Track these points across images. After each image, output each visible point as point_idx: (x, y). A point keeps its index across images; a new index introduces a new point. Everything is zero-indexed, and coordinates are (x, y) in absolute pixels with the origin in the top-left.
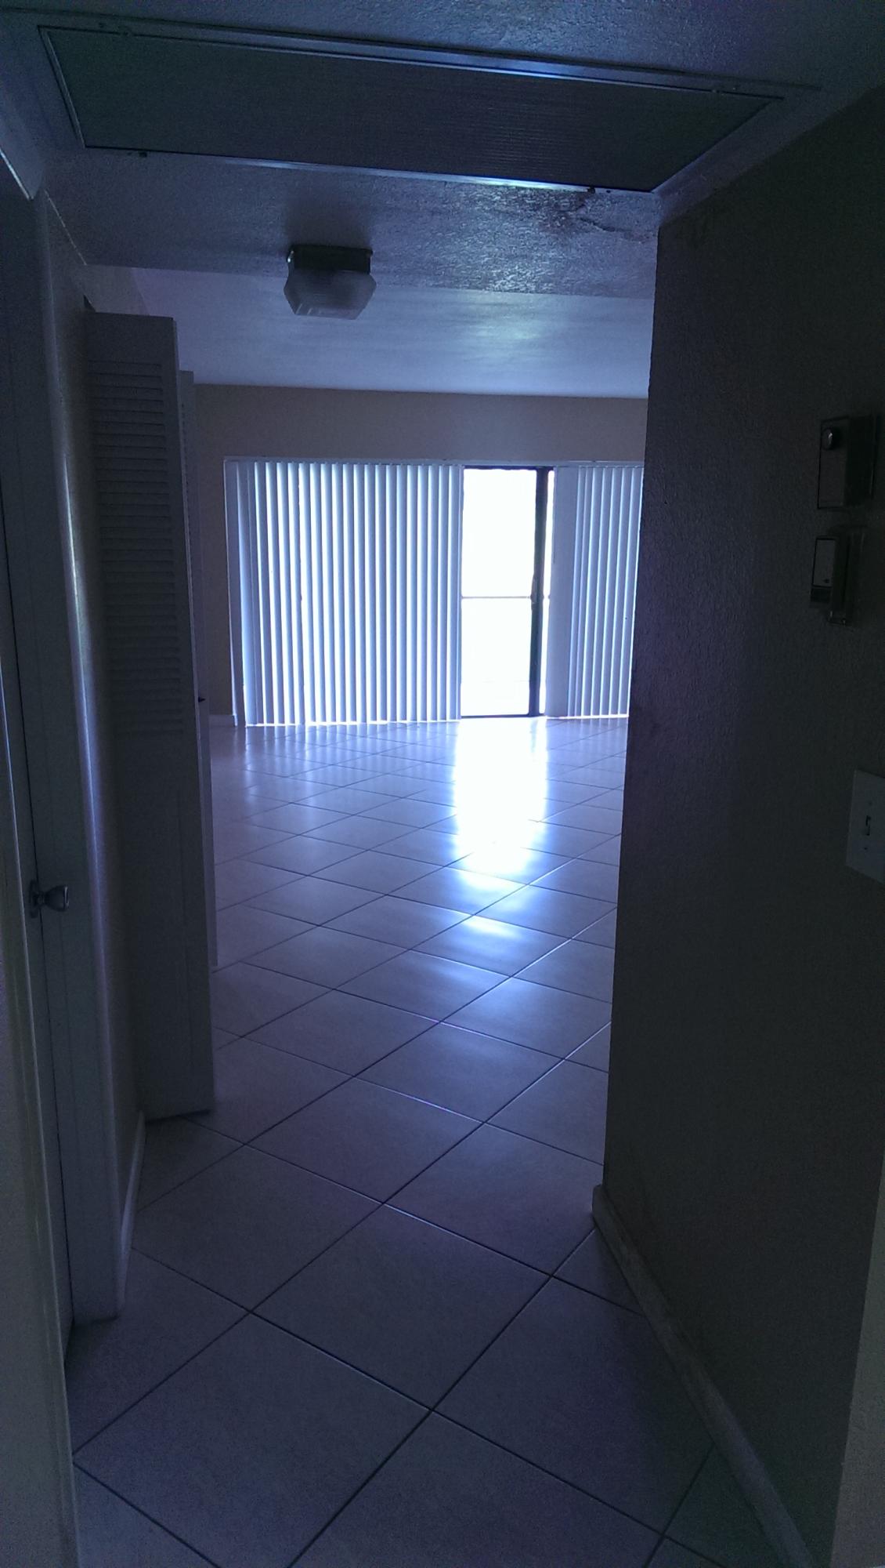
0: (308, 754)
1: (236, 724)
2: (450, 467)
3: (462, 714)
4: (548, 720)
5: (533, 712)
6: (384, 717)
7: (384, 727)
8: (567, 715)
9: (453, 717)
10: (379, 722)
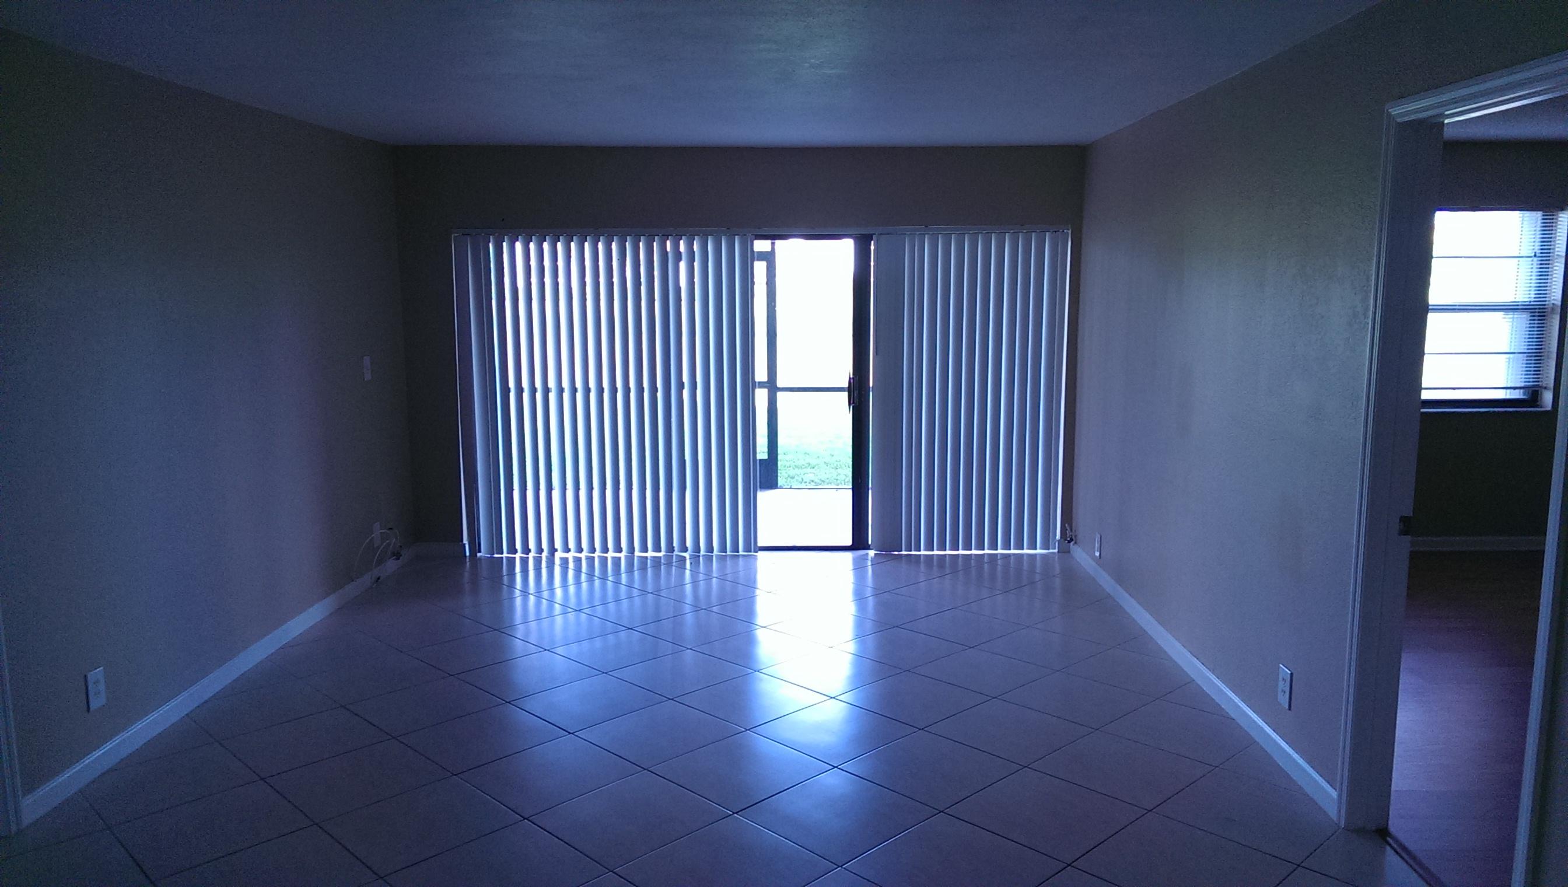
0: (559, 592)
1: (468, 554)
2: (736, 237)
3: (760, 544)
4: (875, 554)
5: (859, 542)
6: (657, 548)
7: (657, 561)
8: (901, 551)
9: (748, 549)
10: (650, 554)
